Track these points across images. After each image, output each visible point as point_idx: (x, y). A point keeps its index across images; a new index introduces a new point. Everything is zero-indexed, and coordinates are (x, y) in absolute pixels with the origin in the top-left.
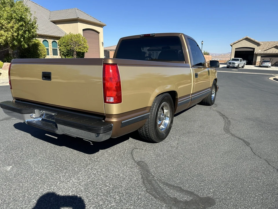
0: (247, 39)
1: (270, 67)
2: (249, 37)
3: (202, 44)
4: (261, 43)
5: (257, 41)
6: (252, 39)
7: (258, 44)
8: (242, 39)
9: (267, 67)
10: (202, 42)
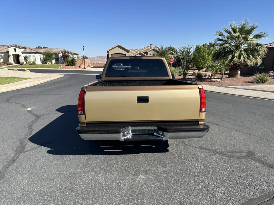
0: (119, 47)
1: (139, 70)
2: (120, 45)
3: (84, 49)
4: (130, 50)
5: (127, 48)
6: (123, 46)
7: (128, 51)
8: (115, 46)
9: (137, 69)
10: (83, 47)
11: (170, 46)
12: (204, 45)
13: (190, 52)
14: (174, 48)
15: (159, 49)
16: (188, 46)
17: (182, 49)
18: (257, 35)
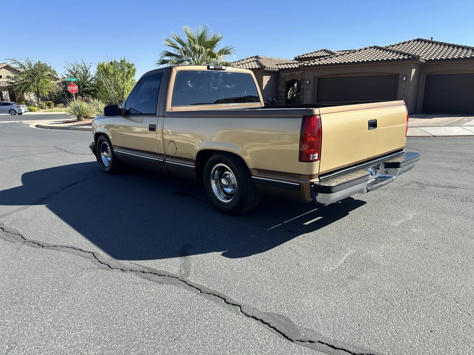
11: (39, 62)
12: (111, 63)
13: (88, 75)
14: (48, 65)
15: (22, 66)
16: (83, 64)
17: (71, 69)
18: (223, 49)
